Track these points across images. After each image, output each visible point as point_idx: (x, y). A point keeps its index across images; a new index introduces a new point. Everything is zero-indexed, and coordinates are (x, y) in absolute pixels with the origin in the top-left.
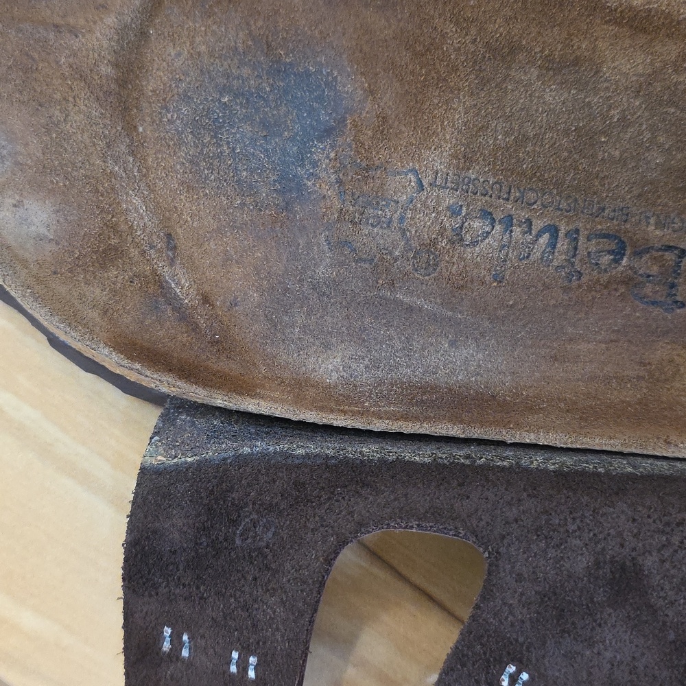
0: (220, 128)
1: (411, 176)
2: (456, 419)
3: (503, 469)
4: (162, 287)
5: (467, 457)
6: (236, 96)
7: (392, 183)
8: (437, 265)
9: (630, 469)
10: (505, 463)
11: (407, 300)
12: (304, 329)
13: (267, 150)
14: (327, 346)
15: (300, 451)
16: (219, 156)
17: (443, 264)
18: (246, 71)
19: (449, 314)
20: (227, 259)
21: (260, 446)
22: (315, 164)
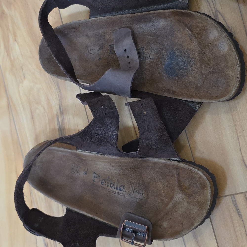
0: (185, 62)
1: (151, 58)
2: (139, 16)
3: (131, 9)
4: (190, 29)
5: (136, 10)
6: (183, 69)
7: (154, 56)
8: (146, 43)
9: (113, 13)
10: (130, 10)
11: (150, 37)
12: (167, 29)
13: (177, 60)
14: (163, 26)
15: (162, 5)
16: (185, 57)
17: (145, 44)
18: (182, 74)
19: (144, 36)
20: (181, 38)
21: (169, 5)
22: (168, 59)
